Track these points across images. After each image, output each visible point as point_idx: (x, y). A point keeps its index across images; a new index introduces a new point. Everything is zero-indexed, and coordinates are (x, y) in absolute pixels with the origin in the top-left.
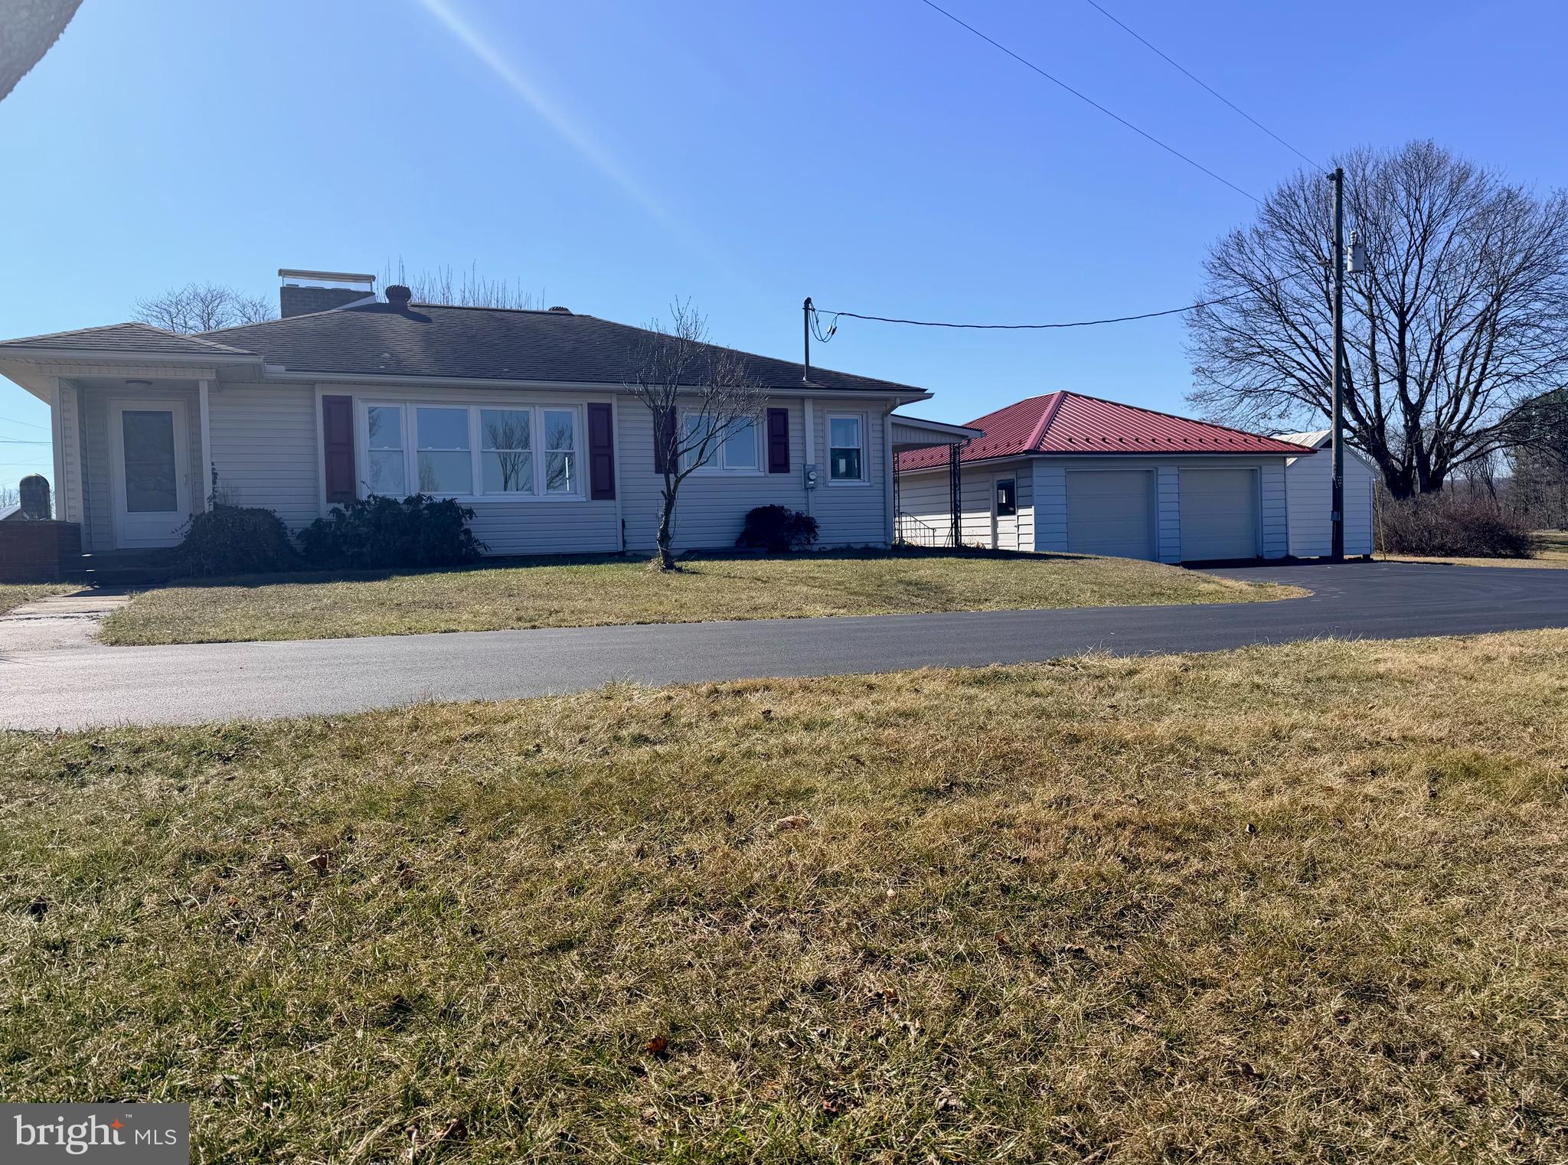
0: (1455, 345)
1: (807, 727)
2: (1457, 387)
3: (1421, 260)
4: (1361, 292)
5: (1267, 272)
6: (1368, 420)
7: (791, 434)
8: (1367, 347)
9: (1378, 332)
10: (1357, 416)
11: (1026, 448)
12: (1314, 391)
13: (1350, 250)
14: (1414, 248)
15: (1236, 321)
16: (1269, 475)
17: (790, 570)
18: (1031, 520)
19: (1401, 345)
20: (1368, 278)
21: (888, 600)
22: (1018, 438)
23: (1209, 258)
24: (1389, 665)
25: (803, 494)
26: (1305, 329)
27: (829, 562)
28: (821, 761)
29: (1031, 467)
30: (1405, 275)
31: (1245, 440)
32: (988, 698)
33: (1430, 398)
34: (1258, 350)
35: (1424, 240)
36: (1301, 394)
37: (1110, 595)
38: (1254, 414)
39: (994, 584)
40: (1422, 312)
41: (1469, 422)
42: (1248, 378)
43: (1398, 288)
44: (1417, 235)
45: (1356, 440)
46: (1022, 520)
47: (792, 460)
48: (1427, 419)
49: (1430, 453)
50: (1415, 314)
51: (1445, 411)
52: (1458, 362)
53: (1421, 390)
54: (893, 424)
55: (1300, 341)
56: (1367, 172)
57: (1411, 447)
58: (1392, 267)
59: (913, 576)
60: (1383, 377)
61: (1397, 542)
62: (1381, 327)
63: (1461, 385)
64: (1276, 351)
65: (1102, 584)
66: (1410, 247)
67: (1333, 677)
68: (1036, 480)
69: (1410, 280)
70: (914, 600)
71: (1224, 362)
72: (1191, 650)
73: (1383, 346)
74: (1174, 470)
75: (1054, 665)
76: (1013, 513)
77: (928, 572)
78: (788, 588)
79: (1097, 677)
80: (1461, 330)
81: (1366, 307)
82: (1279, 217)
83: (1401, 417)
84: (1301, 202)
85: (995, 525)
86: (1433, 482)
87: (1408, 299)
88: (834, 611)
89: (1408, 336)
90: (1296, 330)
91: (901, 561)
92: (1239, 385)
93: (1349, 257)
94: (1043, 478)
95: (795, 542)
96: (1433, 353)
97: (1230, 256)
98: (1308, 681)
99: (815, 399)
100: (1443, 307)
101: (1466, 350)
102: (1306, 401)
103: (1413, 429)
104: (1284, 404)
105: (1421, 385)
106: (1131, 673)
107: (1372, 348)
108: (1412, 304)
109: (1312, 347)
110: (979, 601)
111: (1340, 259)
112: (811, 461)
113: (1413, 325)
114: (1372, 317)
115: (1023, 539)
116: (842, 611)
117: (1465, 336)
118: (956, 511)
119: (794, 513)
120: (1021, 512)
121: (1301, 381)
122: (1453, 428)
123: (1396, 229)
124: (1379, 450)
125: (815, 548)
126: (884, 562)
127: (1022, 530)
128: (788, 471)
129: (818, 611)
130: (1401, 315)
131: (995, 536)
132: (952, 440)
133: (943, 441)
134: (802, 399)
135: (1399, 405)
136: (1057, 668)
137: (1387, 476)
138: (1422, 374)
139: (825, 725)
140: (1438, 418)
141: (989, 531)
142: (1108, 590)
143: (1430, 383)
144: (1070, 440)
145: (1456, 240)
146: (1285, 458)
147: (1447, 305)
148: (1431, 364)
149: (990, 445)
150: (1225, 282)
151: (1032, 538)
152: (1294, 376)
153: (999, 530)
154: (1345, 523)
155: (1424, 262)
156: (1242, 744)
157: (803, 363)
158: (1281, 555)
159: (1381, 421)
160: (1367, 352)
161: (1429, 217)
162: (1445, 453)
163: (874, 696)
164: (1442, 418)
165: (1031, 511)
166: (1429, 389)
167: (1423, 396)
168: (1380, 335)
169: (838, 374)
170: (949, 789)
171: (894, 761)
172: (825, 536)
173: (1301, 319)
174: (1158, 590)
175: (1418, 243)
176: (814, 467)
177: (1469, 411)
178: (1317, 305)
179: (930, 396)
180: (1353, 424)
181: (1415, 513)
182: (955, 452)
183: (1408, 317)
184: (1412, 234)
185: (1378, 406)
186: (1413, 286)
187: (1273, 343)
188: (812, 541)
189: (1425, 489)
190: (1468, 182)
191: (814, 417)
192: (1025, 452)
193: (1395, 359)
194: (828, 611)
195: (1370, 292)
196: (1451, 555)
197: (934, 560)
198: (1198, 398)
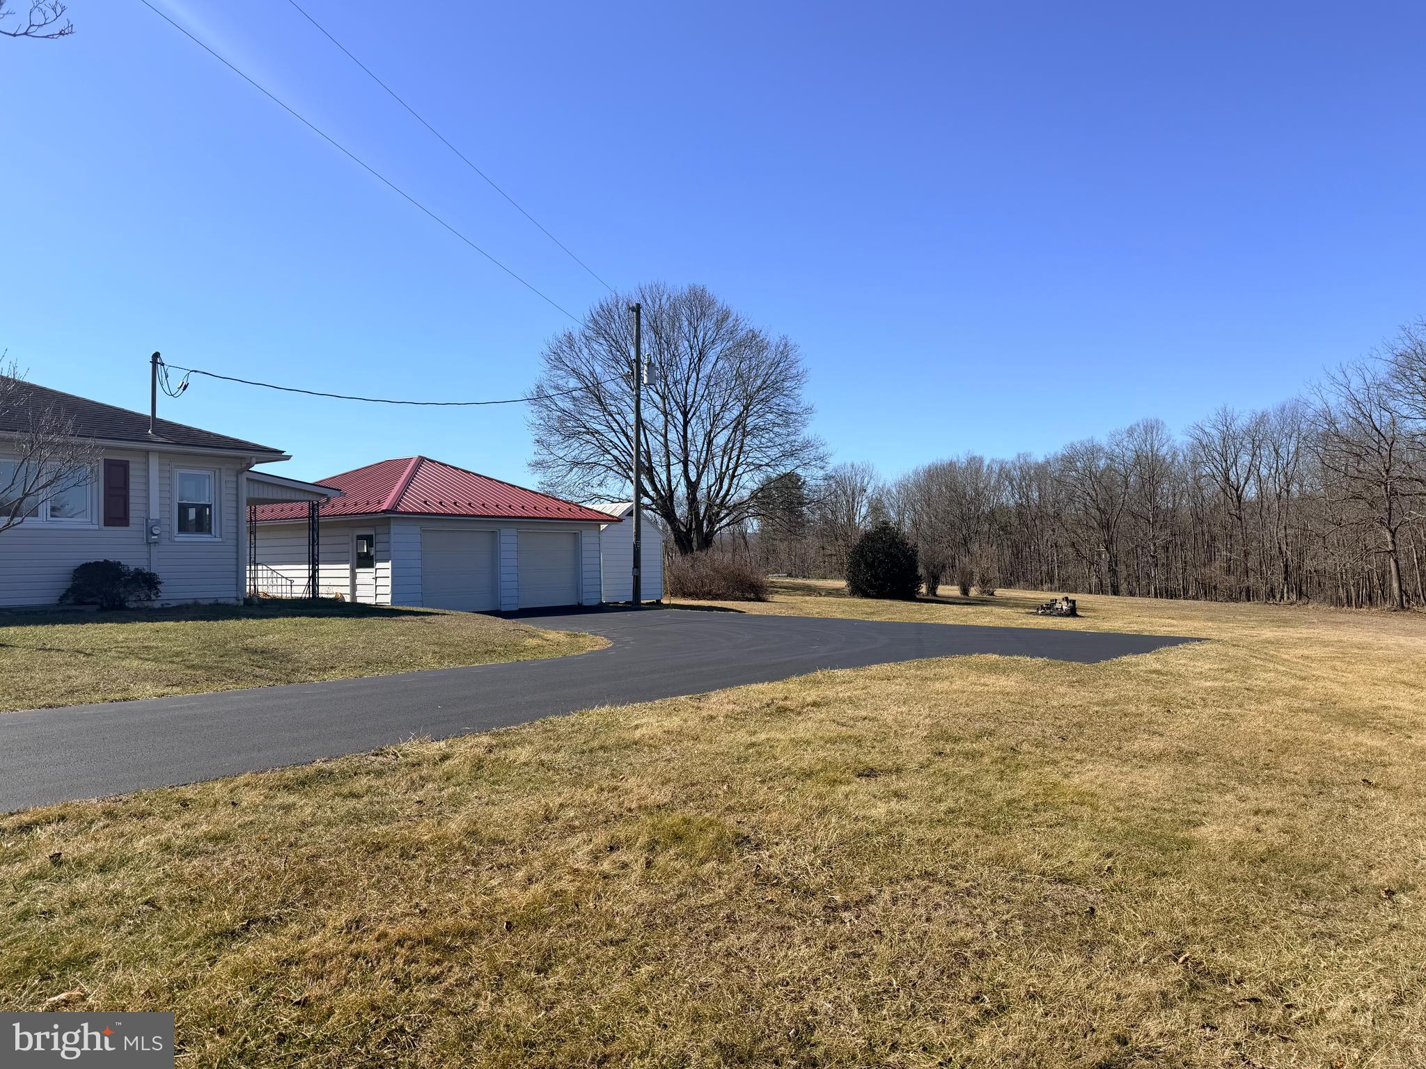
0: (720, 440)
1: (102, 869)
2: (721, 472)
3: (698, 375)
4: (657, 393)
5: (590, 368)
6: (662, 491)
7: (131, 486)
8: (661, 435)
9: (669, 424)
10: (655, 489)
11: (384, 508)
12: (625, 467)
13: (646, 367)
14: (693, 365)
15: (567, 405)
16: (588, 537)
17: (121, 638)
18: (388, 573)
19: (685, 436)
20: (663, 384)
21: (229, 673)
22: (377, 498)
23: (546, 351)
24: (644, 731)
25: (146, 548)
26: (618, 417)
27: (170, 624)
28: (112, 912)
29: (389, 525)
30: (687, 384)
31: (570, 509)
32: (306, 806)
33: (704, 478)
34: (584, 430)
35: (700, 360)
36: (615, 468)
37: (449, 656)
38: (581, 481)
39: (342, 649)
40: (698, 414)
41: (728, 497)
42: (577, 452)
43: (682, 394)
44: (695, 356)
45: (654, 507)
46: (380, 573)
47: (131, 514)
48: (701, 494)
49: (703, 520)
50: (694, 414)
51: (713, 489)
52: (721, 453)
53: (698, 472)
54: (247, 479)
55: (615, 425)
56: (663, 301)
57: (692, 515)
58: (679, 377)
59: (259, 642)
60: (673, 460)
61: (680, 588)
62: (672, 422)
63: (723, 471)
64: (597, 432)
65: (442, 645)
66: (690, 364)
67: (602, 747)
68: (393, 538)
69: (691, 388)
70: (258, 671)
71: (558, 438)
72: (499, 725)
73: (672, 435)
74: (514, 532)
75: (377, 755)
76: (372, 566)
77: (277, 636)
78: (116, 664)
79: (414, 765)
80: (724, 429)
81: (661, 405)
82: (601, 325)
83: (685, 490)
84: (616, 317)
85: (353, 577)
86: (706, 541)
87: (690, 401)
88: (166, 691)
89: (689, 431)
90: (613, 417)
91: (252, 622)
92: (569, 458)
93: (645, 373)
94: (399, 534)
95: (132, 598)
96: (705, 446)
97: (563, 351)
98: (583, 752)
99: (160, 452)
100: (712, 411)
101: (727, 444)
102: (618, 473)
103: (692, 500)
104: (603, 475)
105: (698, 468)
106: (445, 758)
107: (665, 436)
108: (691, 406)
109: (623, 431)
110: (325, 670)
111: (639, 374)
112: (155, 514)
113: (692, 422)
114: (665, 414)
115: (380, 590)
116: (176, 689)
117: (727, 433)
118: (314, 562)
119: (132, 569)
120: (379, 565)
121: (616, 458)
122: (718, 501)
123: (681, 349)
124: (669, 515)
125: (157, 605)
126: (232, 624)
127: (380, 582)
128: (127, 525)
129: (148, 691)
130: (685, 414)
131: (354, 587)
132: (311, 497)
133: (302, 498)
134: (147, 452)
135: (683, 481)
136: (380, 758)
137: (675, 535)
138: (698, 460)
139: (123, 863)
140: (709, 493)
141: (348, 582)
142: (447, 650)
143: (704, 467)
144: (425, 502)
145: (720, 363)
146: (599, 525)
147: (714, 411)
148: (704, 454)
149: (350, 502)
150: (559, 372)
151: (389, 590)
152: (610, 454)
153: (357, 582)
154: (642, 575)
155: (700, 376)
156: (517, 832)
157: (149, 413)
158: (595, 603)
159: (671, 493)
160: (662, 439)
161: (703, 344)
162: (713, 519)
163: (187, 817)
164: (712, 493)
165: (389, 565)
166: (703, 472)
167: (699, 476)
168: (670, 427)
169: (189, 429)
170: (246, 928)
171: (193, 900)
172: (169, 593)
173: (615, 410)
174: (490, 648)
175: (696, 361)
176: (158, 522)
177: (728, 491)
178: (628, 400)
179: (288, 458)
180: (652, 493)
181: (692, 566)
182: (314, 508)
183: (689, 416)
184: (692, 355)
185: (669, 481)
186: (692, 393)
187: (594, 426)
188: (153, 597)
189: (700, 548)
190: (728, 322)
191: (160, 471)
192: (383, 511)
193: (680, 446)
194: (160, 691)
195: (664, 393)
196: (716, 599)
197: (286, 620)
198: (539, 465)
